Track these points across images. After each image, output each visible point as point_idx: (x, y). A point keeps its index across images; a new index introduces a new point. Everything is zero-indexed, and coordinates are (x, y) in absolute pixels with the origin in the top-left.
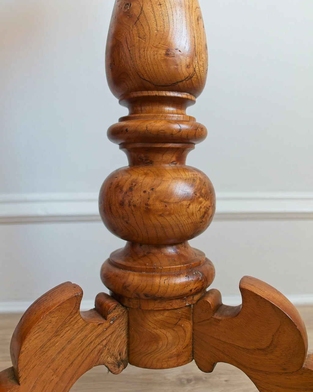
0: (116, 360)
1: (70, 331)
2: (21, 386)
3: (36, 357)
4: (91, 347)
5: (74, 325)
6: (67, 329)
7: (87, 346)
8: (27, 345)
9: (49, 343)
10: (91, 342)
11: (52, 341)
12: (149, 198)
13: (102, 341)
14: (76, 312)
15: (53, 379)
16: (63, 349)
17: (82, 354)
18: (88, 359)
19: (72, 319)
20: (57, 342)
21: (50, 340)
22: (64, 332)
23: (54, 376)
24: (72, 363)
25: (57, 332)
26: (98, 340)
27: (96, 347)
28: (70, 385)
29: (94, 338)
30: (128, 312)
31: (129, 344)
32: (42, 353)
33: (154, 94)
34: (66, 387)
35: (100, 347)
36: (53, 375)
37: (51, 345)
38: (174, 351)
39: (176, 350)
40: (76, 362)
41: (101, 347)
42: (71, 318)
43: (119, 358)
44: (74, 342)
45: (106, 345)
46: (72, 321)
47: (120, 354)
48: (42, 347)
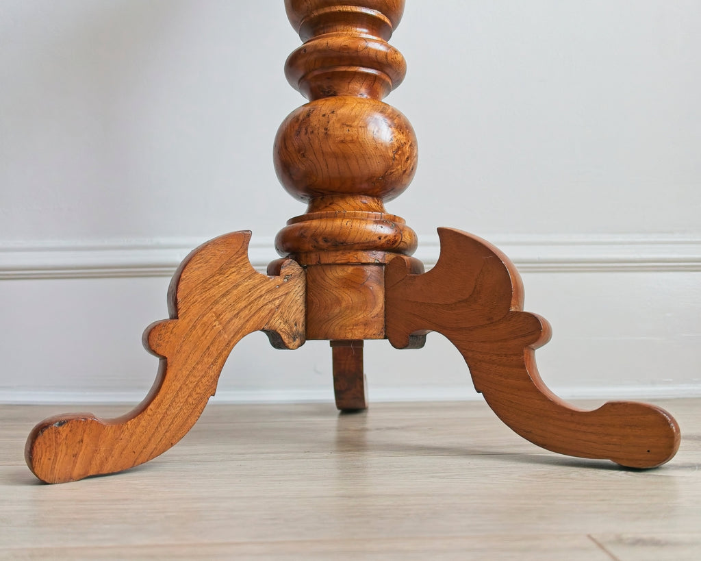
0: (291, 331)
1: (236, 273)
2: (180, 320)
3: (198, 292)
4: (261, 302)
5: (241, 268)
6: (233, 270)
7: (256, 300)
8: (188, 274)
9: (212, 280)
10: (261, 296)
11: (215, 278)
12: (329, 122)
13: (274, 299)
14: (244, 253)
15: (215, 326)
16: (227, 293)
17: (249, 307)
18: (257, 316)
19: (238, 260)
20: (221, 282)
21: (213, 276)
22: (230, 272)
23: (217, 323)
24: (238, 314)
25: (221, 269)
26: (268, 297)
27: (266, 304)
28: (235, 340)
29: (264, 292)
30: (306, 274)
31: (306, 315)
32: (204, 289)
33: (338, 10)
34: (230, 341)
35: (270, 306)
36: (215, 321)
37: (214, 283)
38: (360, 317)
39: (362, 316)
40: (243, 314)
41: (273, 306)
42: (237, 258)
43: (294, 329)
44: (240, 288)
45: (279, 306)
46: (238, 262)
47: (296, 325)
48: (205, 281)
